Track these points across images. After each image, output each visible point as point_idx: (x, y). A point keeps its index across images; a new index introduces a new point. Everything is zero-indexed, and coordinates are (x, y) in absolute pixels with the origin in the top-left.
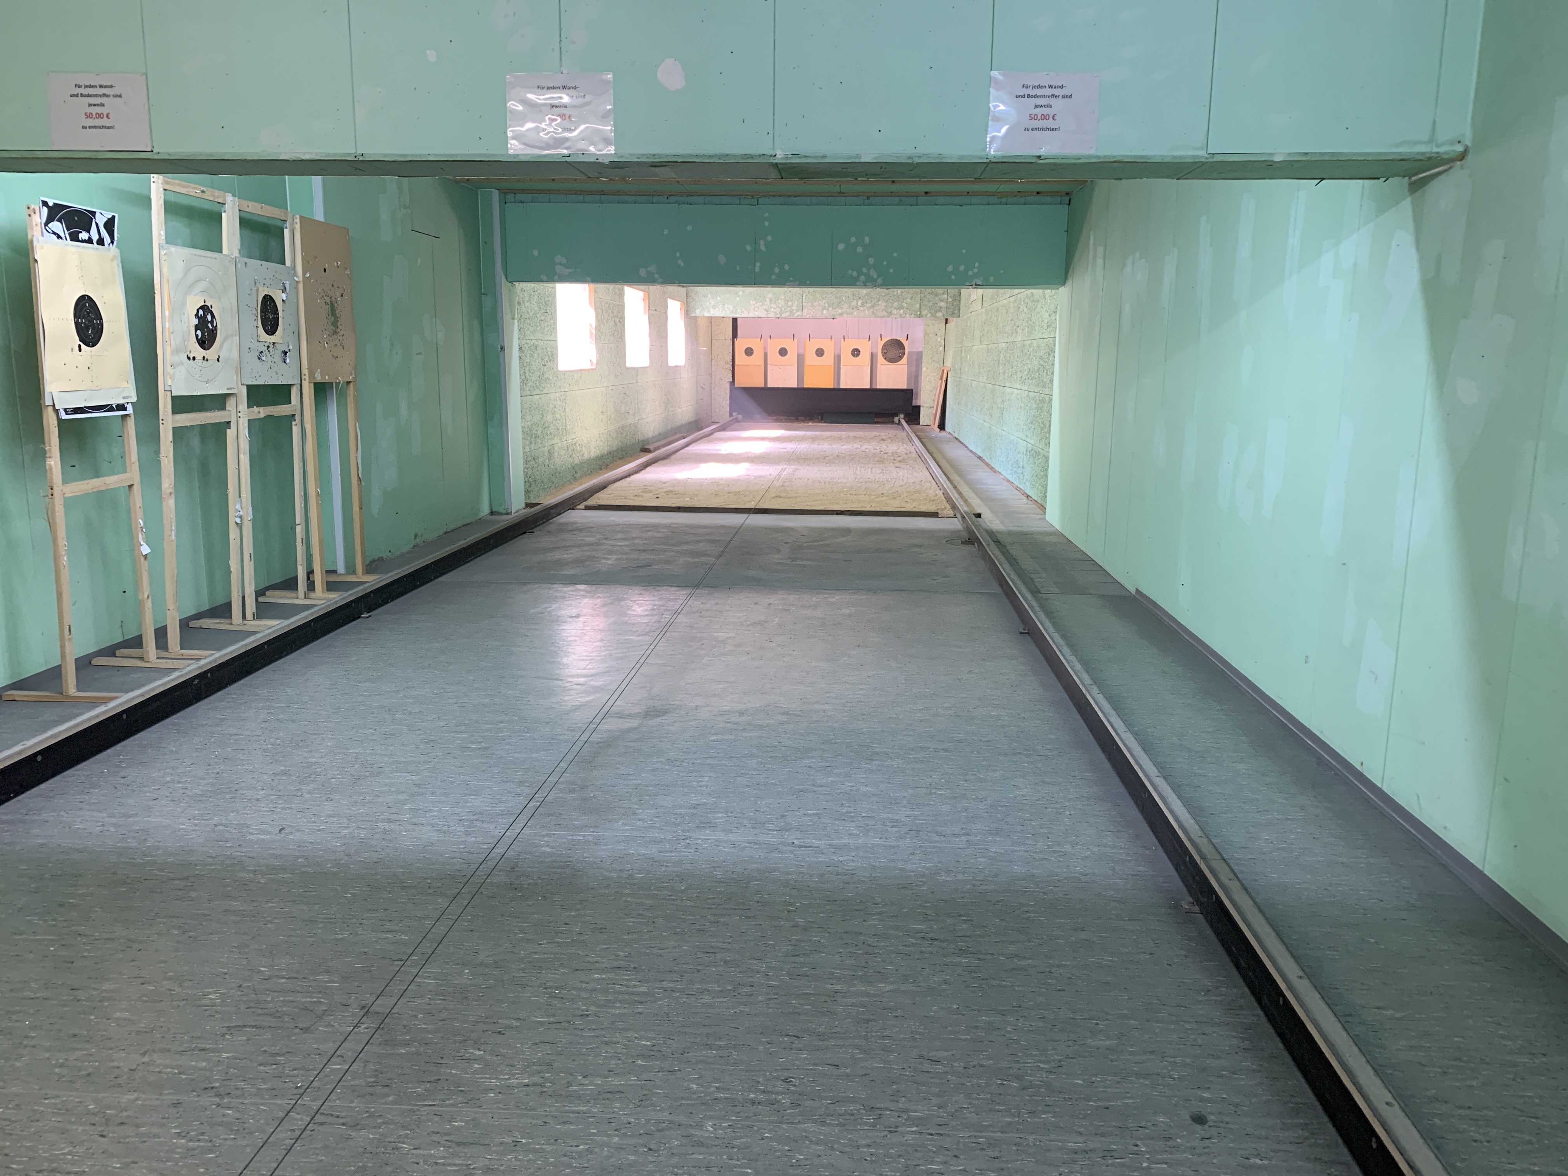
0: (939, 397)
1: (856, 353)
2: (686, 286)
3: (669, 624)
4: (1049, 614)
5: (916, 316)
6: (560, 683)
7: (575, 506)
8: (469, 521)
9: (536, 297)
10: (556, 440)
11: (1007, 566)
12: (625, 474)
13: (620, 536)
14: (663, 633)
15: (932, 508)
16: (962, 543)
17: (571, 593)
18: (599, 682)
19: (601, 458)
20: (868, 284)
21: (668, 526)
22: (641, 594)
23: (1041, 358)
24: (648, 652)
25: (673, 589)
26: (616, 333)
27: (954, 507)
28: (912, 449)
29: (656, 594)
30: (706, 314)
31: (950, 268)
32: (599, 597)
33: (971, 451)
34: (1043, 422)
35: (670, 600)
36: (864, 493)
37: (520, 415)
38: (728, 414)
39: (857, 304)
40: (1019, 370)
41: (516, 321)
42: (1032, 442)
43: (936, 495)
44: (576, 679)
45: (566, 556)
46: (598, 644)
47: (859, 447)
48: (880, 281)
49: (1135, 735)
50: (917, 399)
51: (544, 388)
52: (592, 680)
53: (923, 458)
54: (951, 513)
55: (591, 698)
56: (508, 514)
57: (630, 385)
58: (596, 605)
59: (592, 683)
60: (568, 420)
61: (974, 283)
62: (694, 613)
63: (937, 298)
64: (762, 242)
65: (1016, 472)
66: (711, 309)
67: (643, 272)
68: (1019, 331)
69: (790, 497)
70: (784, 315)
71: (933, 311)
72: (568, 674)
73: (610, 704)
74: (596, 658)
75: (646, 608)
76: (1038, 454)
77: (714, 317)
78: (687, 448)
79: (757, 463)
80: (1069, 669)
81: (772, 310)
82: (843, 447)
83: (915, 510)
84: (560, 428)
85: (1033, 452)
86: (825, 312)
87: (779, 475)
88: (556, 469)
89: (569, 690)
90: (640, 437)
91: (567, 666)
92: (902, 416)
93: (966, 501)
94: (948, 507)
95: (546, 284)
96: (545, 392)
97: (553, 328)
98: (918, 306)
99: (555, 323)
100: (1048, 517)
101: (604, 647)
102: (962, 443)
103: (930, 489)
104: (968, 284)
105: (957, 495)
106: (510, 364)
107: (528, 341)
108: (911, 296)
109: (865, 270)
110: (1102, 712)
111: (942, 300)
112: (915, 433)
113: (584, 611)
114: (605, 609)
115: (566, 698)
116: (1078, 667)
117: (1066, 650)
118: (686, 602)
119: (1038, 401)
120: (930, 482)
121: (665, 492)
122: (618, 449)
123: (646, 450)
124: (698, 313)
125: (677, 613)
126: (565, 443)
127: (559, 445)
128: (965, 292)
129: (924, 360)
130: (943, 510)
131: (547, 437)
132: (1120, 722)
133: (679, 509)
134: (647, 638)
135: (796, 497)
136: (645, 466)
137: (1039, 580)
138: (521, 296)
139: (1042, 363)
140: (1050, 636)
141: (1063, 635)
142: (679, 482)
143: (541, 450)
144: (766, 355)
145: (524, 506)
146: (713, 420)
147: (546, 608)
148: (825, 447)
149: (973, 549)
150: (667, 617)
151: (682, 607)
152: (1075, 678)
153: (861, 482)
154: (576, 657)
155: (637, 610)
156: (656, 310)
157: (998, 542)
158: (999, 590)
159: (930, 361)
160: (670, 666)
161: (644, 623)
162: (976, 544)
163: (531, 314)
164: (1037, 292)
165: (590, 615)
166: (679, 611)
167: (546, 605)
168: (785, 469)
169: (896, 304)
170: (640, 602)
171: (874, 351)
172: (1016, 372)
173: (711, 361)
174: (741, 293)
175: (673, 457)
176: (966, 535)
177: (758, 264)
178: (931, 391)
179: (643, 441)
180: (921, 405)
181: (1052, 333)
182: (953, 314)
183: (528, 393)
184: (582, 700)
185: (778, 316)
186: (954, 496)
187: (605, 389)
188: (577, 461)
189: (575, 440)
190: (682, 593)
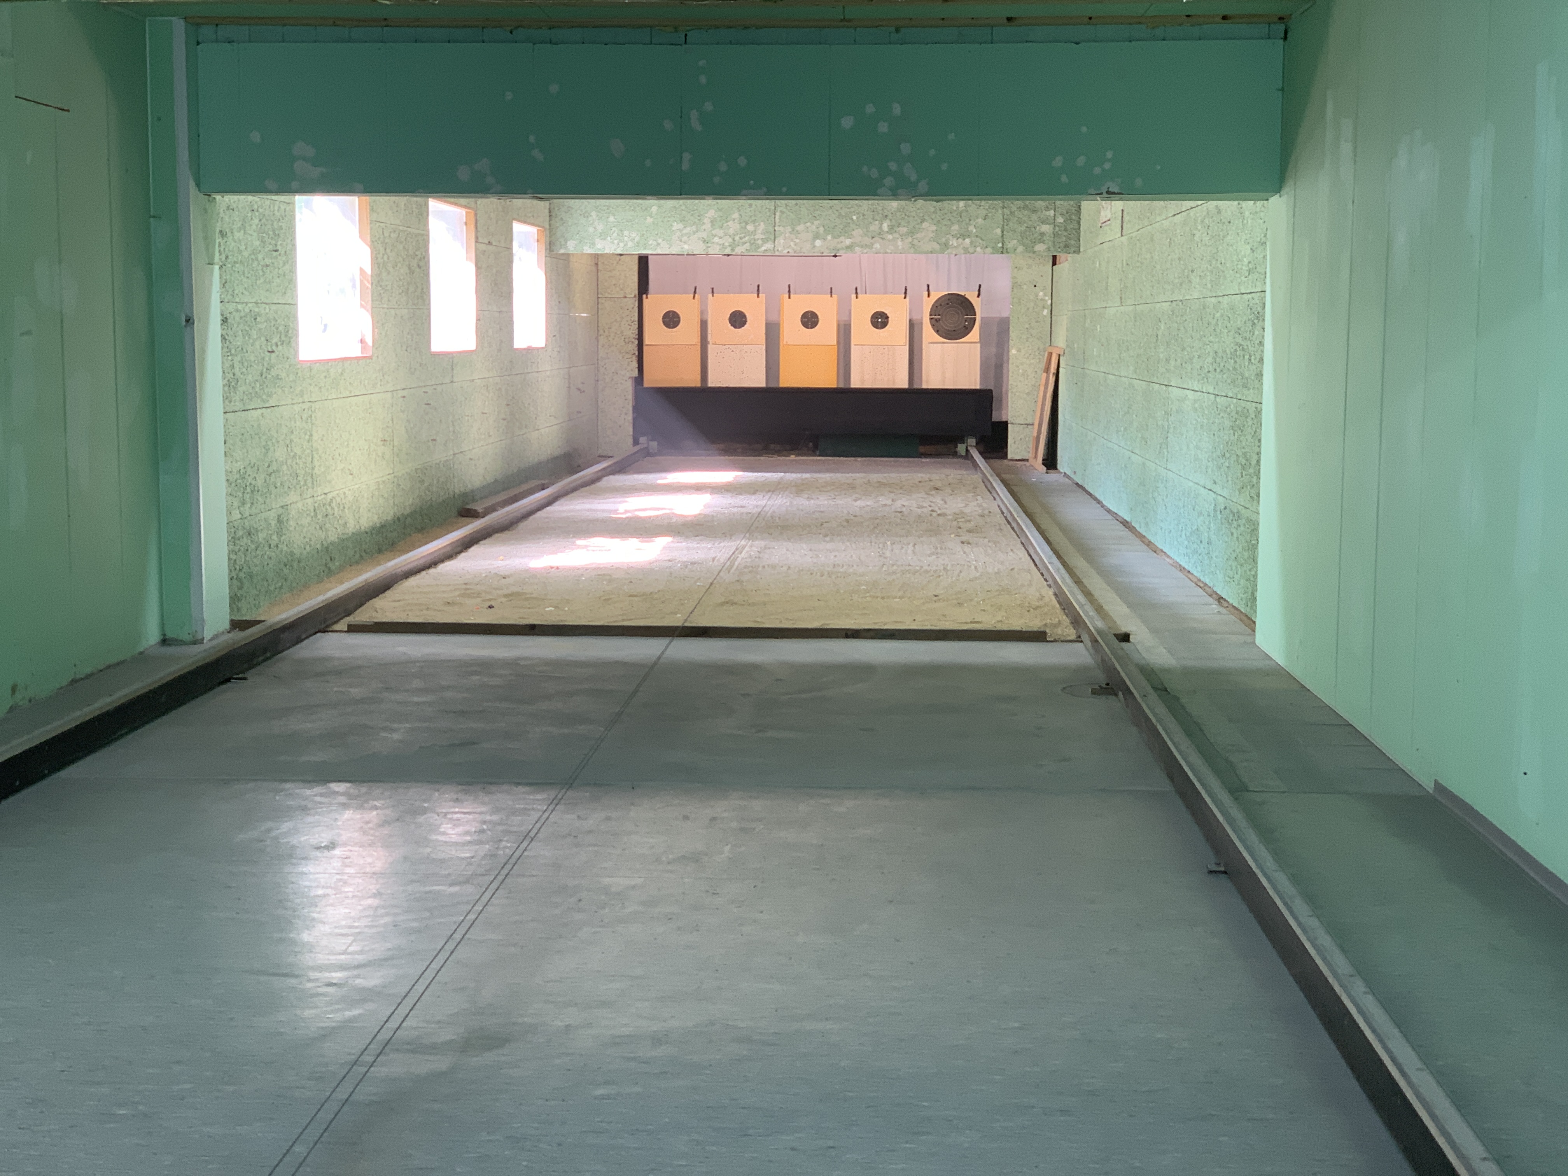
0: (1043, 404)
1: (880, 320)
2: (548, 199)
3: (513, 861)
4: (1267, 834)
5: (995, 251)
6: (293, 981)
7: (328, 626)
8: (121, 658)
9: (256, 221)
10: (293, 497)
11: (1180, 736)
12: (428, 560)
13: (417, 683)
14: (500, 878)
15: (1033, 624)
16: (1094, 692)
17: (318, 799)
18: (372, 980)
19: (380, 530)
20: (900, 191)
21: (512, 664)
22: (457, 800)
23: (1238, 331)
24: (472, 917)
25: (521, 789)
26: (412, 289)
27: (1077, 621)
28: (994, 506)
29: (486, 799)
30: (587, 250)
31: (1058, 162)
32: (376, 808)
33: (1109, 511)
34: (1245, 454)
35: (514, 812)
36: (901, 593)
37: (222, 448)
38: (630, 441)
39: (881, 228)
40: (1196, 355)
41: (217, 267)
42: (1225, 493)
43: (1042, 597)
44: (327, 975)
45: (309, 725)
46: (370, 901)
47: (889, 502)
48: (923, 186)
49: (1441, 1076)
50: (1000, 408)
51: (270, 395)
52: (358, 976)
53: (1014, 525)
54: (1071, 633)
55: (355, 1012)
56: (195, 642)
57: (439, 388)
58: (368, 823)
59: (358, 981)
60: (316, 456)
61: (1104, 190)
62: (564, 837)
63: (1034, 217)
64: (694, 114)
65: (1195, 552)
66: (597, 240)
67: (463, 174)
68: (1195, 279)
69: (754, 604)
70: (739, 250)
71: (1027, 242)
72: (310, 964)
73: (393, 1024)
74: (366, 930)
75: (467, 828)
76: (1237, 516)
77: (601, 255)
78: (548, 508)
79: (687, 537)
80: (1308, 945)
81: (716, 239)
82: (858, 503)
83: (1000, 627)
84: (301, 472)
85: (1227, 511)
86: (818, 243)
87: (732, 559)
88: (292, 554)
89: (312, 996)
90: (457, 488)
91: (311, 948)
92: (972, 441)
93: (1099, 609)
94: (1066, 621)
95: (274, 197)
96: (272, 403)
97: (289, 281)
98: (999, 231)
99: (293, 271)
100: (1261, 639)
101: (383, 907)
102: (1090, 494)
103: (1030, 585)
104: (1092, 191)
105: (1081, 598)
106: (203, 351)
107: (240, 307)
108: (984, 212)
109: (893, 166)
110: (1374, 1031)
111: (1044, 222)
112: (998, 475)
113: (345, 836)
114: (386, 831)
115: (307, 1013)
116: (1325, 940)
117: (1301, 907)
118: (546, 815)
119: (1233, 414)
120: (1029, 571)
121: (506, 596)
122: (415, 512)
123: (468, 514)
124: (571, 246)
125: (529, 837)
126: (310, 501)
127: (300, 505)
128: (1088, 206)
129: (1013, 334)
130: (1055, 626)
131: (274, 491)
132: (1409, 1050)
133: (532, 630)
134: (469, 889)
135: (765, 604)
136: (467, 544)
137: (1245, 764)
138: (227, 219)
139: (1239, 340)
140: (1269, 880)
141: (1293, 876)
142: (533, 575)
143: (263, 515)
144: (704, 325)
145: (227, 626)
146: (600, 452)
147: (269, 830)
148: (821, 503)
149: (1115, 704)
150: (508, 845)
151: (538, 825)
152: (1319, 961)
153: (894, 573)
154: (327, 929)
155: (450, 831)
156: (490, 243)
157: (1162, 690)
158: (1166, 786)
159: (1024, 337)
160: (514, 945)
161: (463, 859)
162: (1120, 694)
163: (246, 254)
164: (1228, 207)
165: (356, 844)
166: (532, 834)
167: (269, 824)
168: (744, 547)
169: (955, 227)
170: (456, 816)
171: (915, 317)
172: (1191, 359)
173: (597, 339)
174: (654, 209)
175: (522, 525)
176: (1101, 678)
177: (686, 156)
178: (1028, 394)
179: (465, 495)
180: (1010, 420)
181: (1258, 283)
182: (1066, 246)
183: (239, 406)
184: (338, 1017)
185: (728, 251)
186: (1077, 599)
187: (389, 394)
188: (333, 537)
189: (330, 496)
190: (539, 797)
